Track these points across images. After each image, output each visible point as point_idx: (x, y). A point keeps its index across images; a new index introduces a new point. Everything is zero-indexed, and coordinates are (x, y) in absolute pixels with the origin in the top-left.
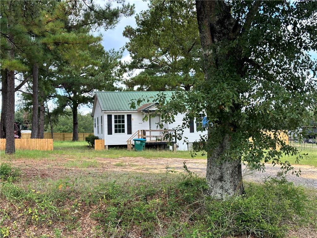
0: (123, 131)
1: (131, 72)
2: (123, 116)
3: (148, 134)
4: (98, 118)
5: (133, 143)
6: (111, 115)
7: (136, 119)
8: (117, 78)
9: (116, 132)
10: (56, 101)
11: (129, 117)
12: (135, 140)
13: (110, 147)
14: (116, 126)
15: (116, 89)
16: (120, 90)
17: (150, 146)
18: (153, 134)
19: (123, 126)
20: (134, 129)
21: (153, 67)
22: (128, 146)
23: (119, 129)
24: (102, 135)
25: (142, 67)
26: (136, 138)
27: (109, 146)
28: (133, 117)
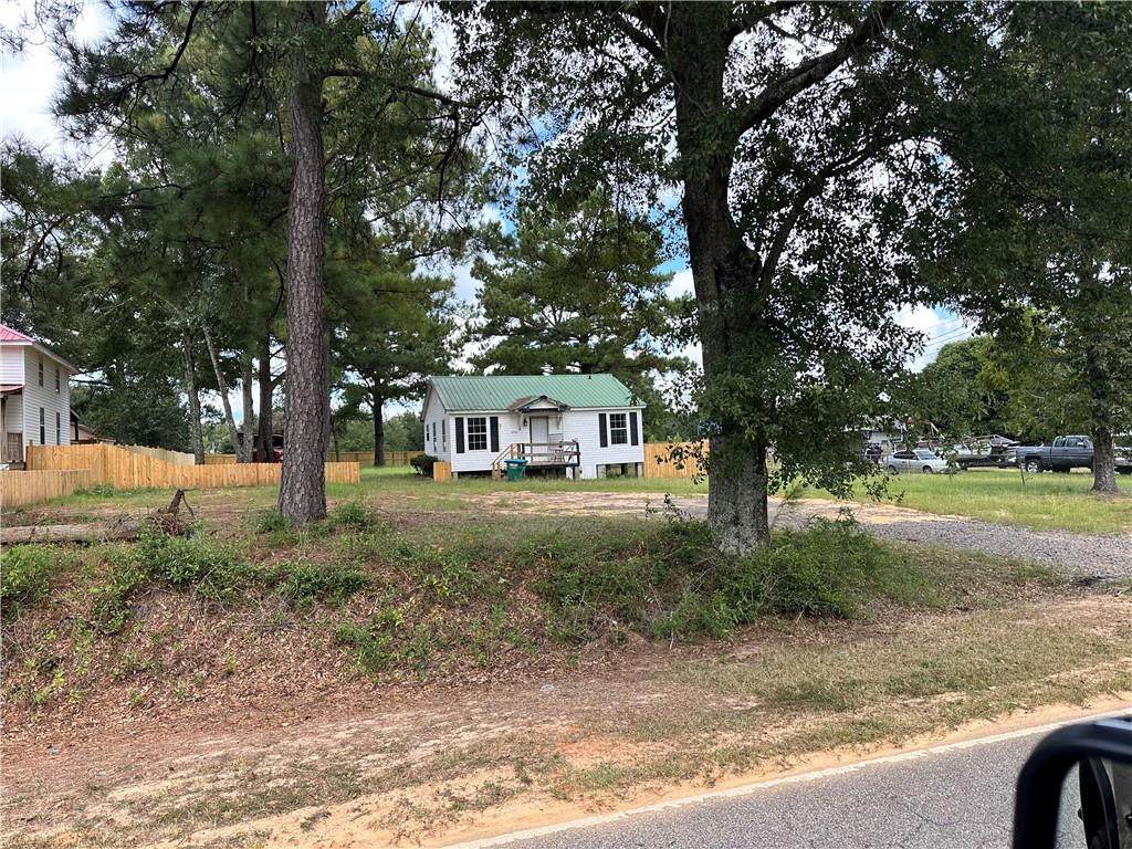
0: (484, 447)
1: (486, 341)
2: (483, 420)
3: (528, 450)
4: (434, 424)
5: (504, 466)
6: (462, 419)
7: (505, 425)
8: (453, 352)
9: (471, 448)
10: (340, 394)
11: (494, 421)
12: (508, 462)
13: (461, 474)
14: (471, 438)
15: (453, 372)
16: (460, 373)
17: (535, 472)
18: (537, 450)
19: (484, 437)
20: (503, 443)
21: (528, 332)
22: (494, 473)
23: (477, 444)
24: (445, 454)
25: (505, 332)
26: (509, 458)
27: (459, 473)
28: (500, 422)
